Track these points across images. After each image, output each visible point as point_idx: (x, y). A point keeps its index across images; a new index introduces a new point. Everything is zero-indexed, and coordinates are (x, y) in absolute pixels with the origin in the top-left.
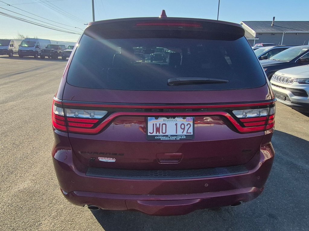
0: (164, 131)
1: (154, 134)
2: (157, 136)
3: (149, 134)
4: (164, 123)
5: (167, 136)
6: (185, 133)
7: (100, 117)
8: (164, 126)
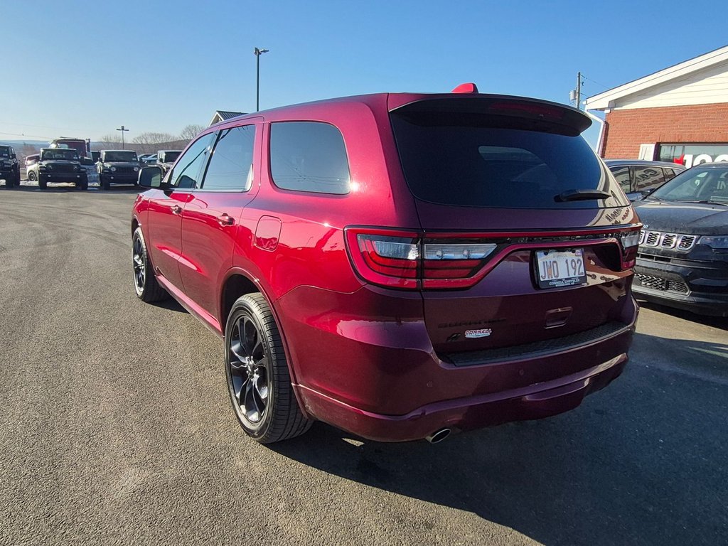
0: (556, 274)
1: (547, 279)
2: (551, 281)
3: (542, 280)
4: (554, 259)
5: (561, 280)
6: (577, 275)
7: (481, 255)
8: (555, 264)
